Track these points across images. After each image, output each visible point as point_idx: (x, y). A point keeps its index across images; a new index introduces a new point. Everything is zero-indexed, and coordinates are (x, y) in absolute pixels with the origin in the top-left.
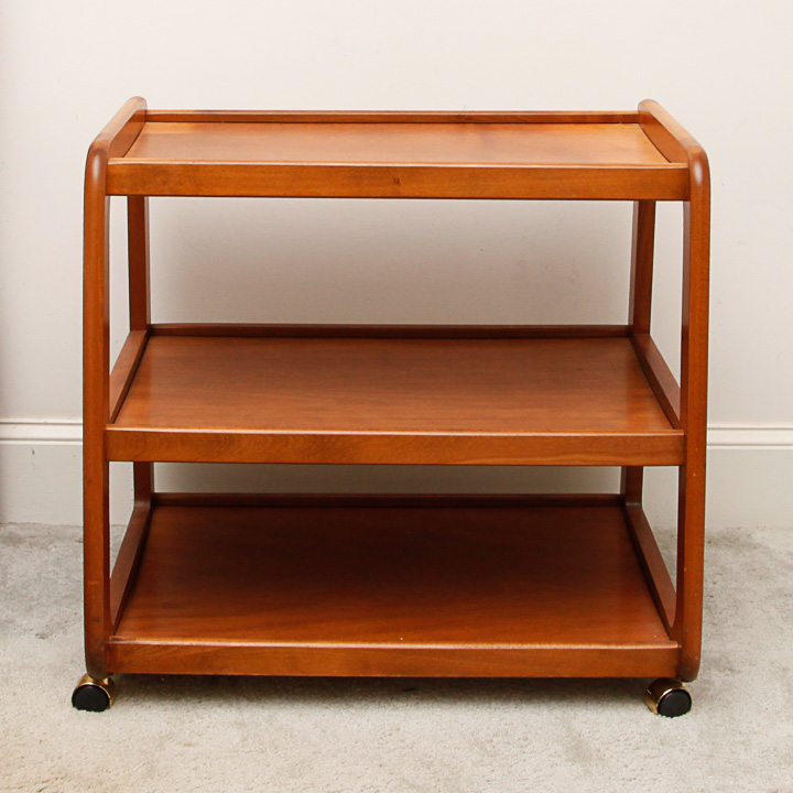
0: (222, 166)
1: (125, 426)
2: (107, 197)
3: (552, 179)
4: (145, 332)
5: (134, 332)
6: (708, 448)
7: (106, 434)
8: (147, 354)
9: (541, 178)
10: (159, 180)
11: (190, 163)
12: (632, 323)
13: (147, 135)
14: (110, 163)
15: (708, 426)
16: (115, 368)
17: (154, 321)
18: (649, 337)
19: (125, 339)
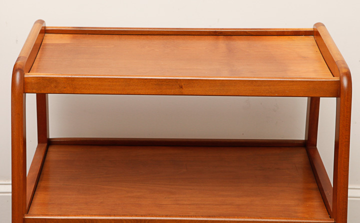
0: (87, 78)
1: (35, 215)
2: (24, 94)
3: (265, 86)
4: (46, 144)
5: (40, 144)
6: (349, 199)
7: (24, 219)
8: (47, 159)
9: (259, 86)
10: (52, 85)
11: (70, 76)
12: (307, 139)
13: (45, 45)
14: (26, 76)
15: (349, 187)
16: (29, 172)
17: (51, 137)
18: (316, 148)
19: (35, 149)
